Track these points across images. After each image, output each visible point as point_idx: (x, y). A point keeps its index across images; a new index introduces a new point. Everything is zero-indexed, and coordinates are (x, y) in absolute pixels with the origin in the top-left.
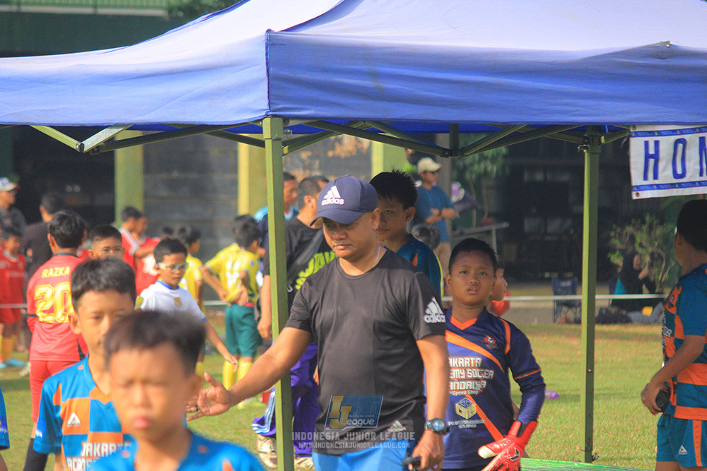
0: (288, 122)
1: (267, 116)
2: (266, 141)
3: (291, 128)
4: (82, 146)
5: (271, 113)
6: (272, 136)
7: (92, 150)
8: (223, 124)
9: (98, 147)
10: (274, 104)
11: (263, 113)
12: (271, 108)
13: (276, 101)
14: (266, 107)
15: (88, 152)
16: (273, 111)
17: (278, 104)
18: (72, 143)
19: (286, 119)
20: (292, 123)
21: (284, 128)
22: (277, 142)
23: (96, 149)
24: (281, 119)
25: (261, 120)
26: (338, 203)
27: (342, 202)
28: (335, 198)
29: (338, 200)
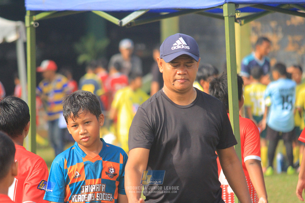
0: (238, 6)
1: (226, 2)
2: (225, 18)
3: (240, 9)
5: (228, 1)
6: (228, 14)
11: (224, 1)
19: (237, 4)
20: (241, 6)
21: (236, 10)
22: (232, 18)
24: (234, 5)
25: (222, 5)
26: (186, 48)
27: (188, 48)
28: (184, 45)
29: (186, 46)
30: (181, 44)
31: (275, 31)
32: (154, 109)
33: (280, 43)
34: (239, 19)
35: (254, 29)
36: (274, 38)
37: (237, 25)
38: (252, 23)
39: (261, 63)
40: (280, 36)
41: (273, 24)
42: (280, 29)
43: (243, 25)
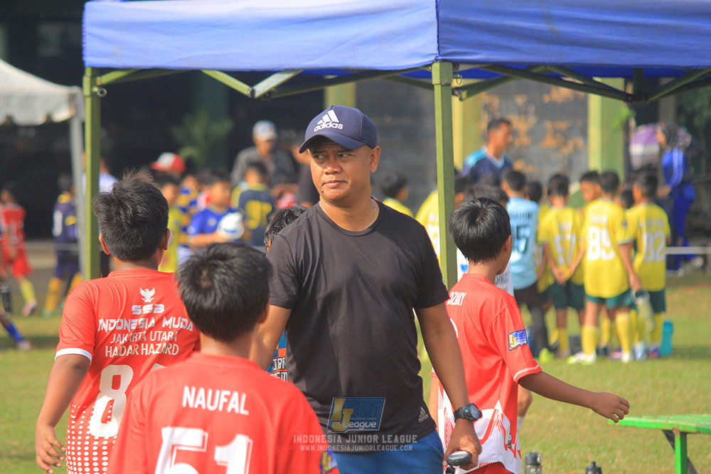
0: (459, 67)
1: (436, 60)
2: (436, 87)
3: (460, 73)
4: (253, 92)
5: (440, 58)
6: (441, 81)
7: (264, 96)
8: (393, 69)
9: (270, 93)
10: (443, 48)
11: (433, 58)
12: (441, 53)
13: (445, 46)
14: (436, 51)
15: (260, 98)
16: (443, 56)
17: (450, 48)
18: (243, 88)
19: (456, 64)
20: (462, 68)
21: (454, 73)
22: (446, 87)
23: (267, 95)
24: (450, 65)
25: (431, 65)
26: (336, 127)
27: (341, 126)
28: (333, 122)
29: (337, 124)
30: (329, 120)
31: (523, 113)
32: (303, 237)
33: (530, 133)
34: (457, 89)
35: (487, 107)
36: (520, 124)
37: (455, 100)
38: (484, 97)
39: (499, 163)
40: (532, 120)
41: (520, 100)
42: (532, 109)
43: (465, 99)
